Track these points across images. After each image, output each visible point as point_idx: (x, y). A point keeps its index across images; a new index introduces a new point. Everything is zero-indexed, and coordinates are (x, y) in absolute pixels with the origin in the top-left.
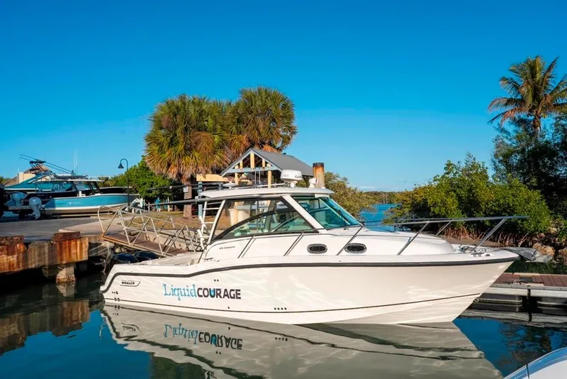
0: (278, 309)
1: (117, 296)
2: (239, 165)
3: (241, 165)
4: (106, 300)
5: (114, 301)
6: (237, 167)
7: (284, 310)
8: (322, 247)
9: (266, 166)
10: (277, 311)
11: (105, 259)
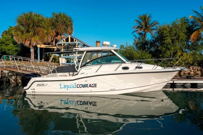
0: (112, 89)
1: (34, 91)
2: (64, 41)
3: (65, 41)
4: (27, 93)
5: (32, 93)
6: (63, 41)
7: (114, 90)
8: (127, 68)
9: (75, 41)
10: (111, 90)
11: (5, 77)
